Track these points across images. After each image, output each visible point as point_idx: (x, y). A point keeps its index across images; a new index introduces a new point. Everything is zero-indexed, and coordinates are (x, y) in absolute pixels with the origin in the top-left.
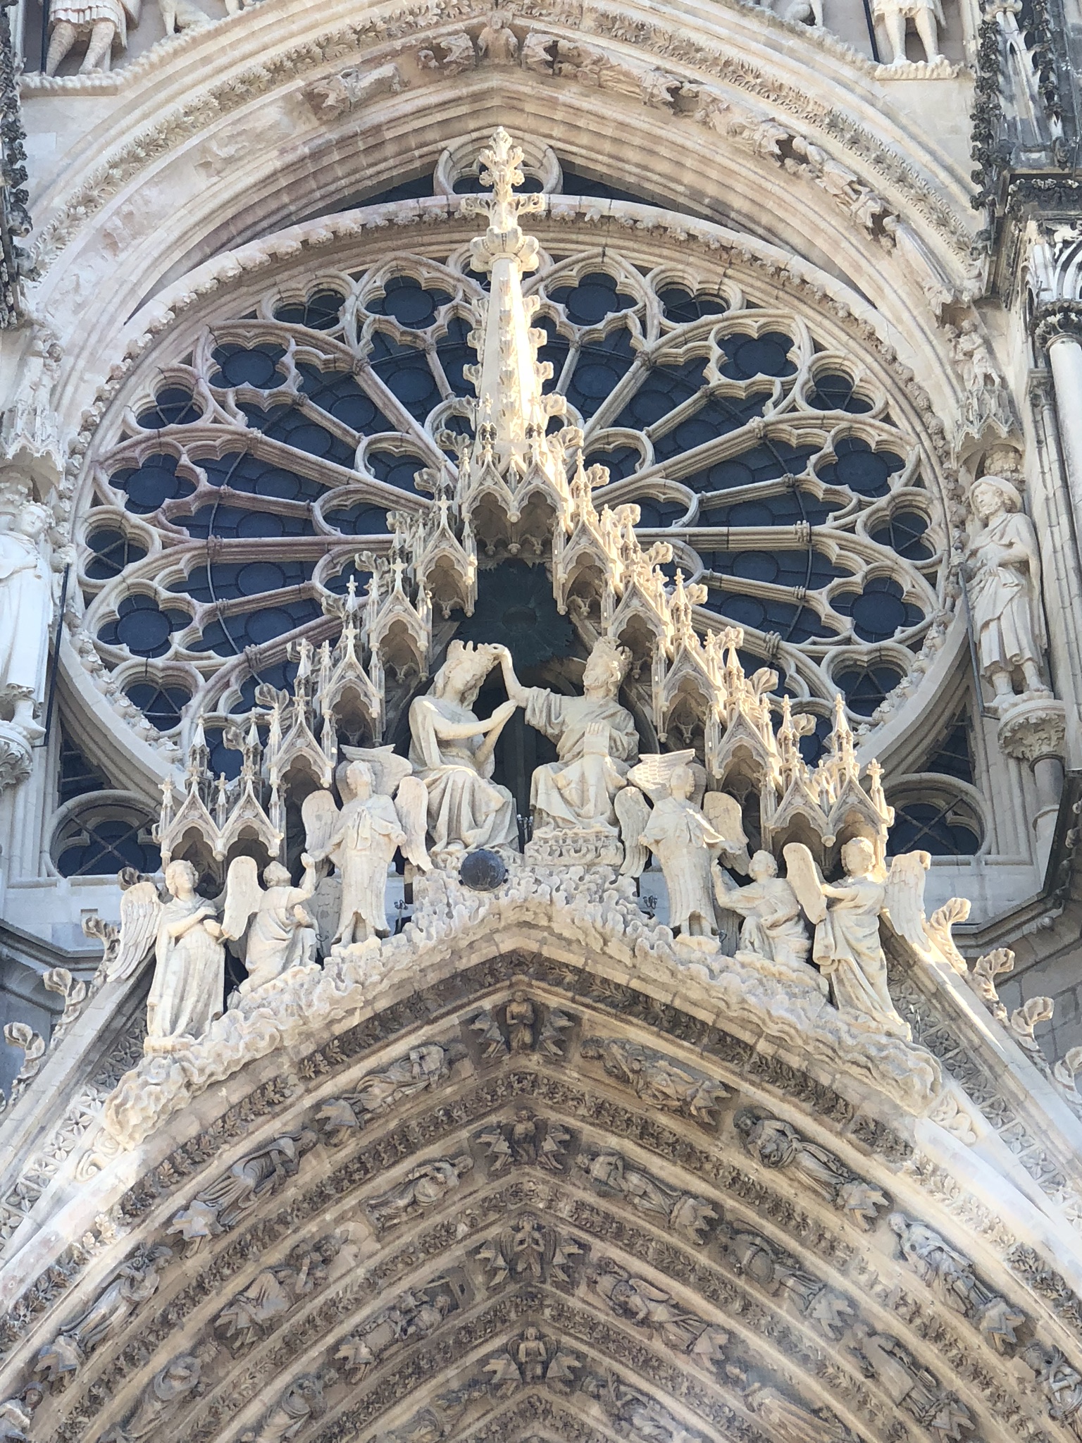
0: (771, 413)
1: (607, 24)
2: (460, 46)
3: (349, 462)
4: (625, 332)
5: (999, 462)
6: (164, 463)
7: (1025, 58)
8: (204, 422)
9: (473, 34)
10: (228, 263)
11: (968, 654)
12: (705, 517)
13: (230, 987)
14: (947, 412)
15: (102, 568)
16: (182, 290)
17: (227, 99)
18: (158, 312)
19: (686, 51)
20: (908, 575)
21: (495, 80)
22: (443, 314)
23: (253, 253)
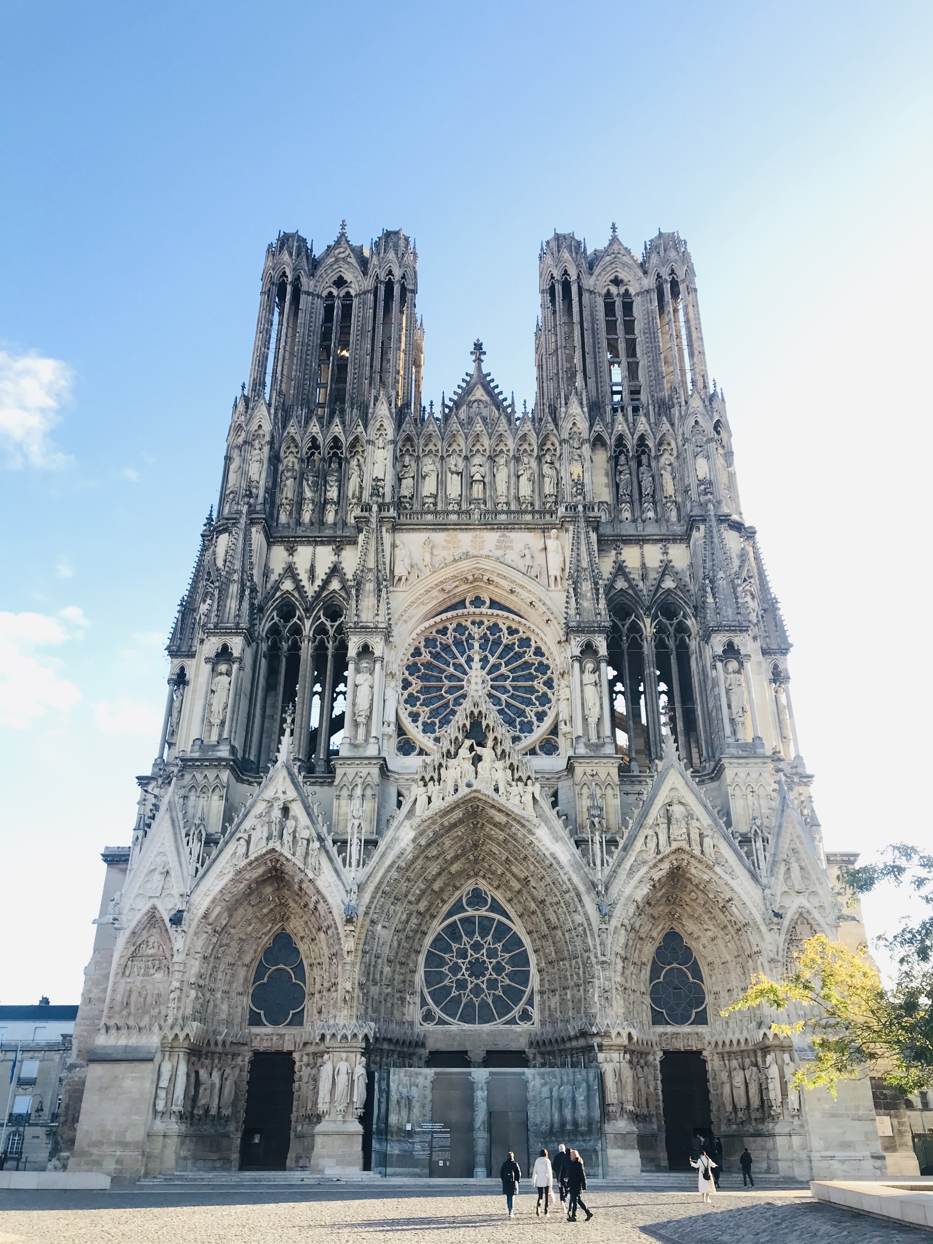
0: (527, 657)
1: (499, 575)
2: (471, 578)
3: (448, 666)
4: (500, 637)
5: (566, 676)
6: (415, 664)
7: (574, 599)
8: (422, 657)
9: (473, 575)
10: (427, 624)
11: (557, 715)
12: (513, 680)
13: (429, 803)
14: (558, 662)
15: (405, 688)
16: (418, 631)
17: (428, 591)
18: (414, 635)
19: (513, 582)
20: (549, 692)
21: (477, 583)
22: (467, 632)
23: (432, 622)
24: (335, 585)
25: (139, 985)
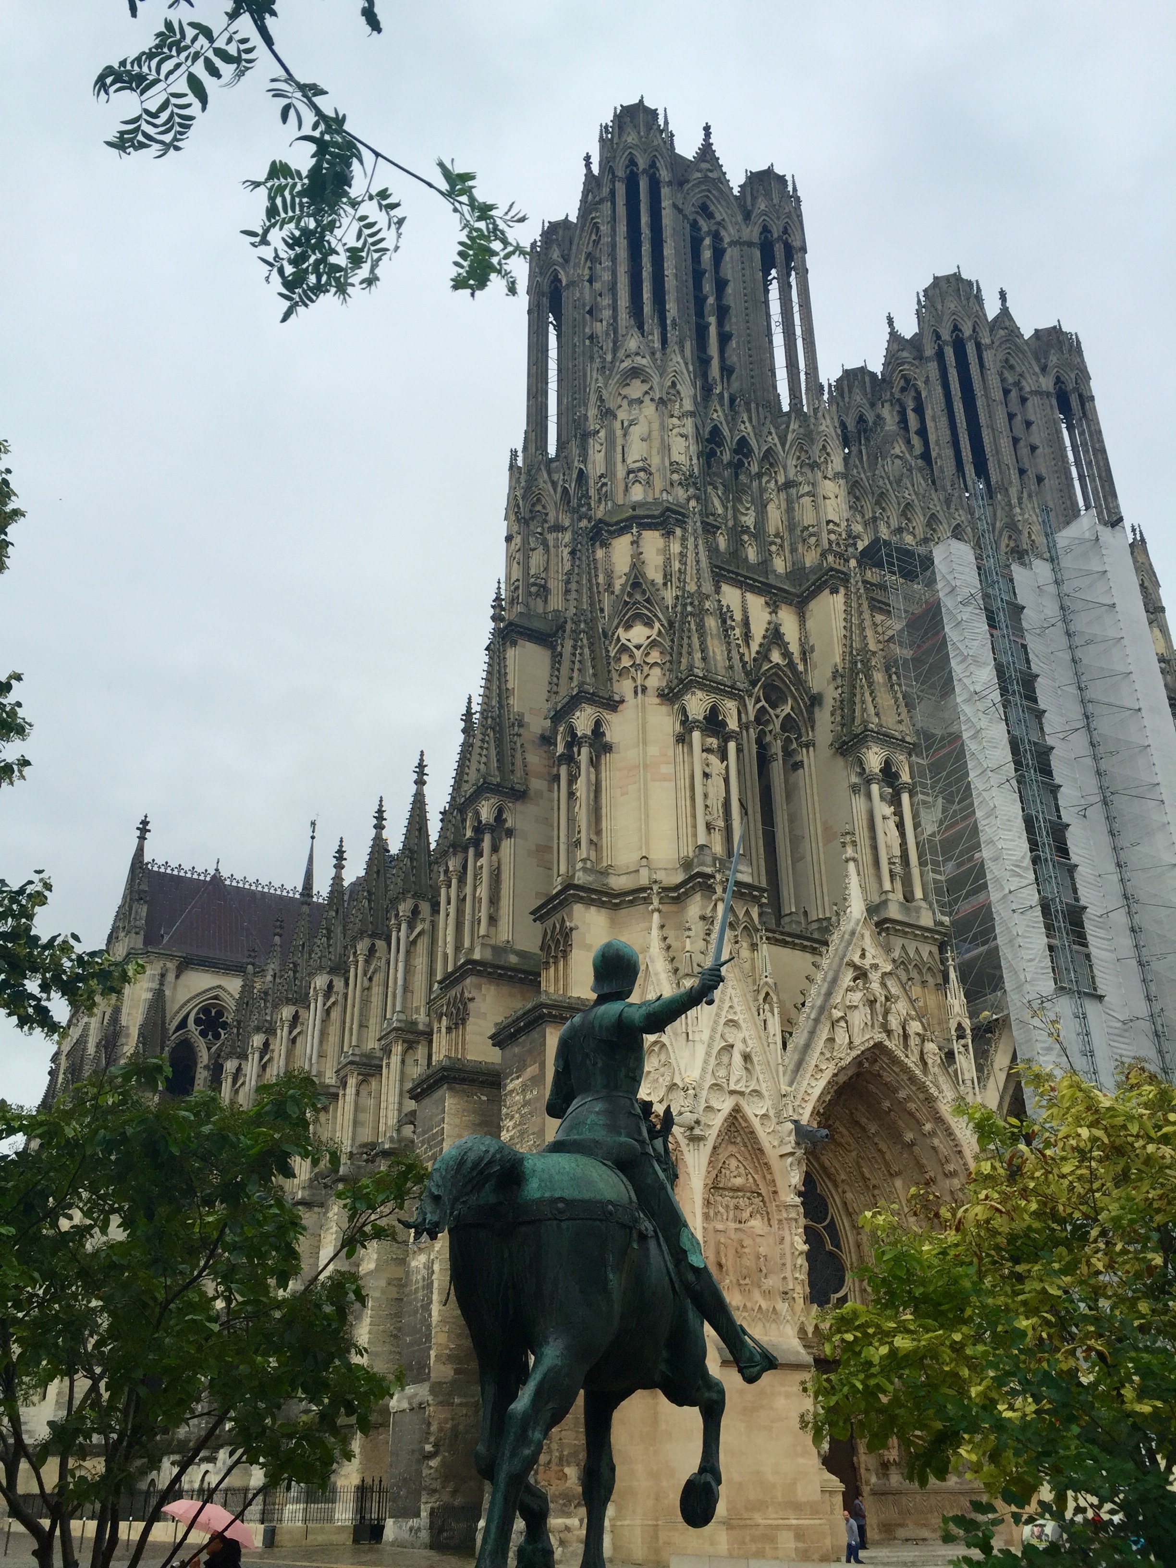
24: (776, 657)
25: (733, 1236)
